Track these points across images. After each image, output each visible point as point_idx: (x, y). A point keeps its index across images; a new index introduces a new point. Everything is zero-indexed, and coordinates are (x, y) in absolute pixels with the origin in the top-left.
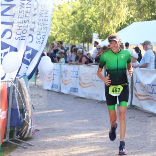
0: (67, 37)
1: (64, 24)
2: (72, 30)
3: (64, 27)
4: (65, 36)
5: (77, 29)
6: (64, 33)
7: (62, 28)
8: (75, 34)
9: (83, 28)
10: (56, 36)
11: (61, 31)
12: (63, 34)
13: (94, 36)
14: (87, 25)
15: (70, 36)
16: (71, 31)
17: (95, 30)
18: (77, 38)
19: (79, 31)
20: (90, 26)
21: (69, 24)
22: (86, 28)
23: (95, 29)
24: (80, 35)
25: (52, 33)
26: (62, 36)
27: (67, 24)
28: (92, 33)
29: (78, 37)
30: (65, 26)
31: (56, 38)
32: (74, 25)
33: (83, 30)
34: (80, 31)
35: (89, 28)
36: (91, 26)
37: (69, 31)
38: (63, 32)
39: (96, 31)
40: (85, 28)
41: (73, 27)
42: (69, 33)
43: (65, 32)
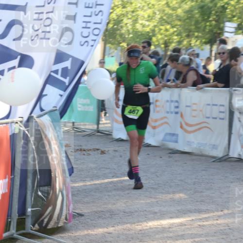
0: (176, 34)
1: (171, 5)
2: (186, 17)
3: (170, 12)
4: (172, 30)
5: (197, 16)
6: (171, 25)
7: (165, 15)
8: (191, 25)
9: (210, 13)
10: (153, 31)
11: (164, 20)
12: (168, 27)
13: (227, 29)
14: (219, 5)
15: (182, 31)
16: (184, 21)
17: (234, 16)
18: (196, 34)
19: (200, 19)
20: (223, 7)
21: (182, 5)
22: (216, 12)
23: (234, 14)
24: (202, 28)
25: (144, 26)
26: (167, 30)
27: (177, 5)
28: (224, 23)
29: (197, 32)
30: (174, 9)
31: (154, 35)
32: (192, 7)
33: (209, 17)
34: (204, 20)
35: (221, 12)
36: (226, 8)
37: (180, 20)
38: (168, 23)
39: (235, 18)
40: (213, 12)
41: (190, 11)
42: (179, 23)
43: (173, 23)
